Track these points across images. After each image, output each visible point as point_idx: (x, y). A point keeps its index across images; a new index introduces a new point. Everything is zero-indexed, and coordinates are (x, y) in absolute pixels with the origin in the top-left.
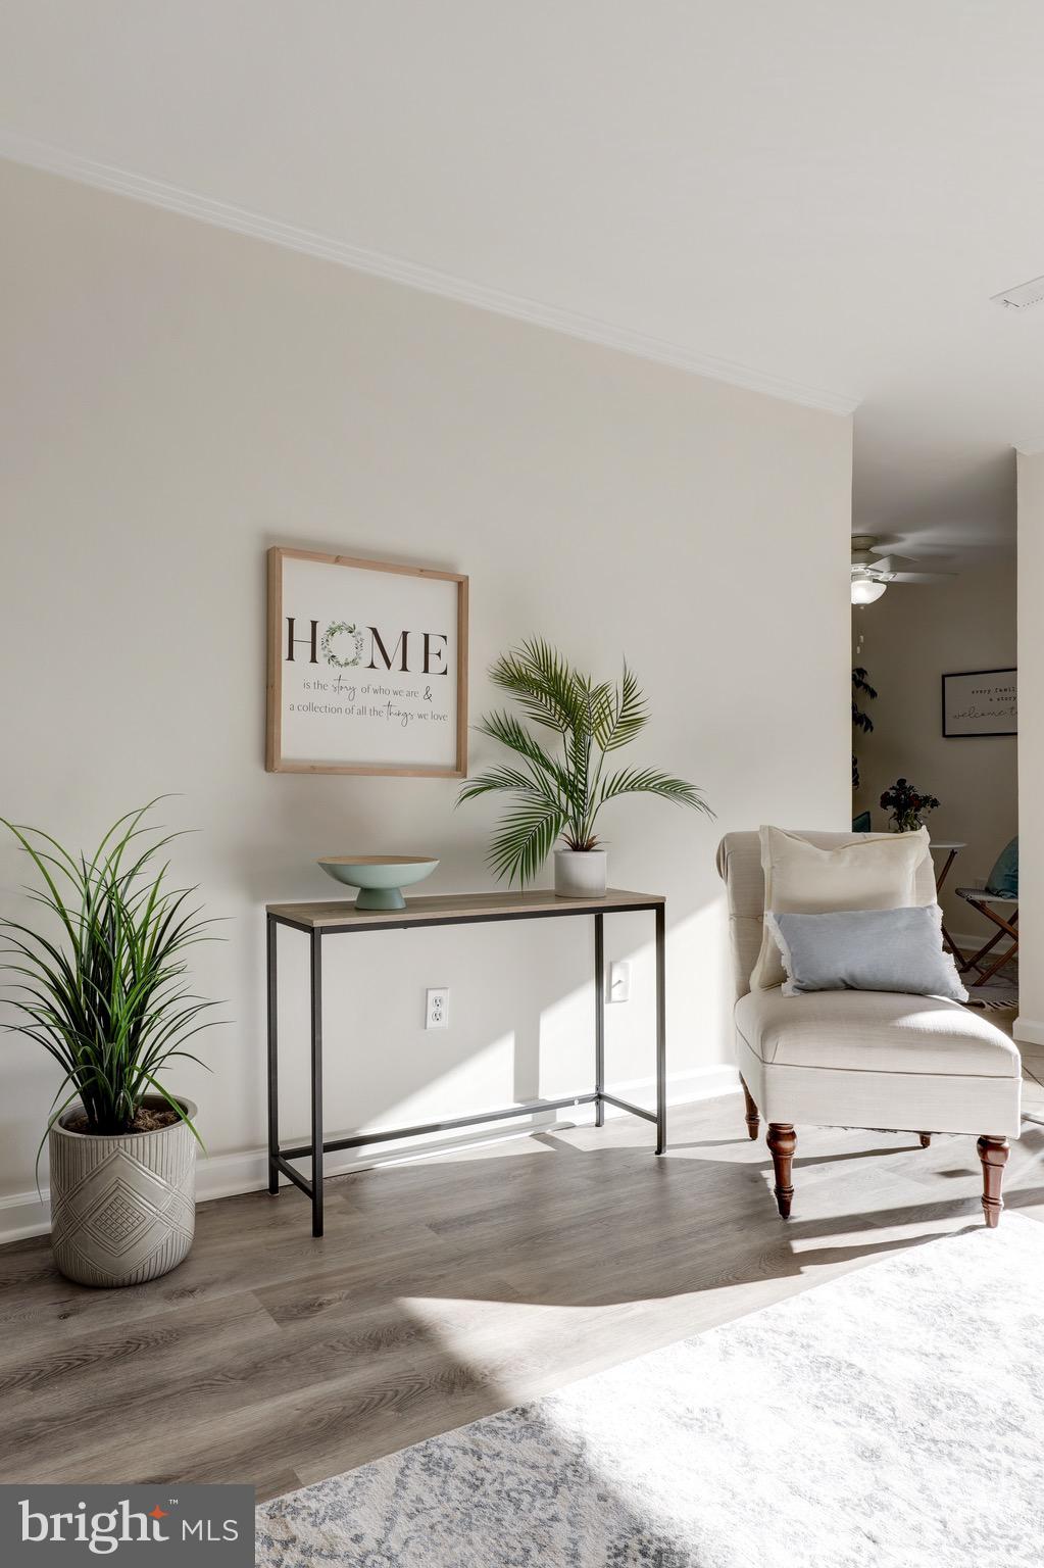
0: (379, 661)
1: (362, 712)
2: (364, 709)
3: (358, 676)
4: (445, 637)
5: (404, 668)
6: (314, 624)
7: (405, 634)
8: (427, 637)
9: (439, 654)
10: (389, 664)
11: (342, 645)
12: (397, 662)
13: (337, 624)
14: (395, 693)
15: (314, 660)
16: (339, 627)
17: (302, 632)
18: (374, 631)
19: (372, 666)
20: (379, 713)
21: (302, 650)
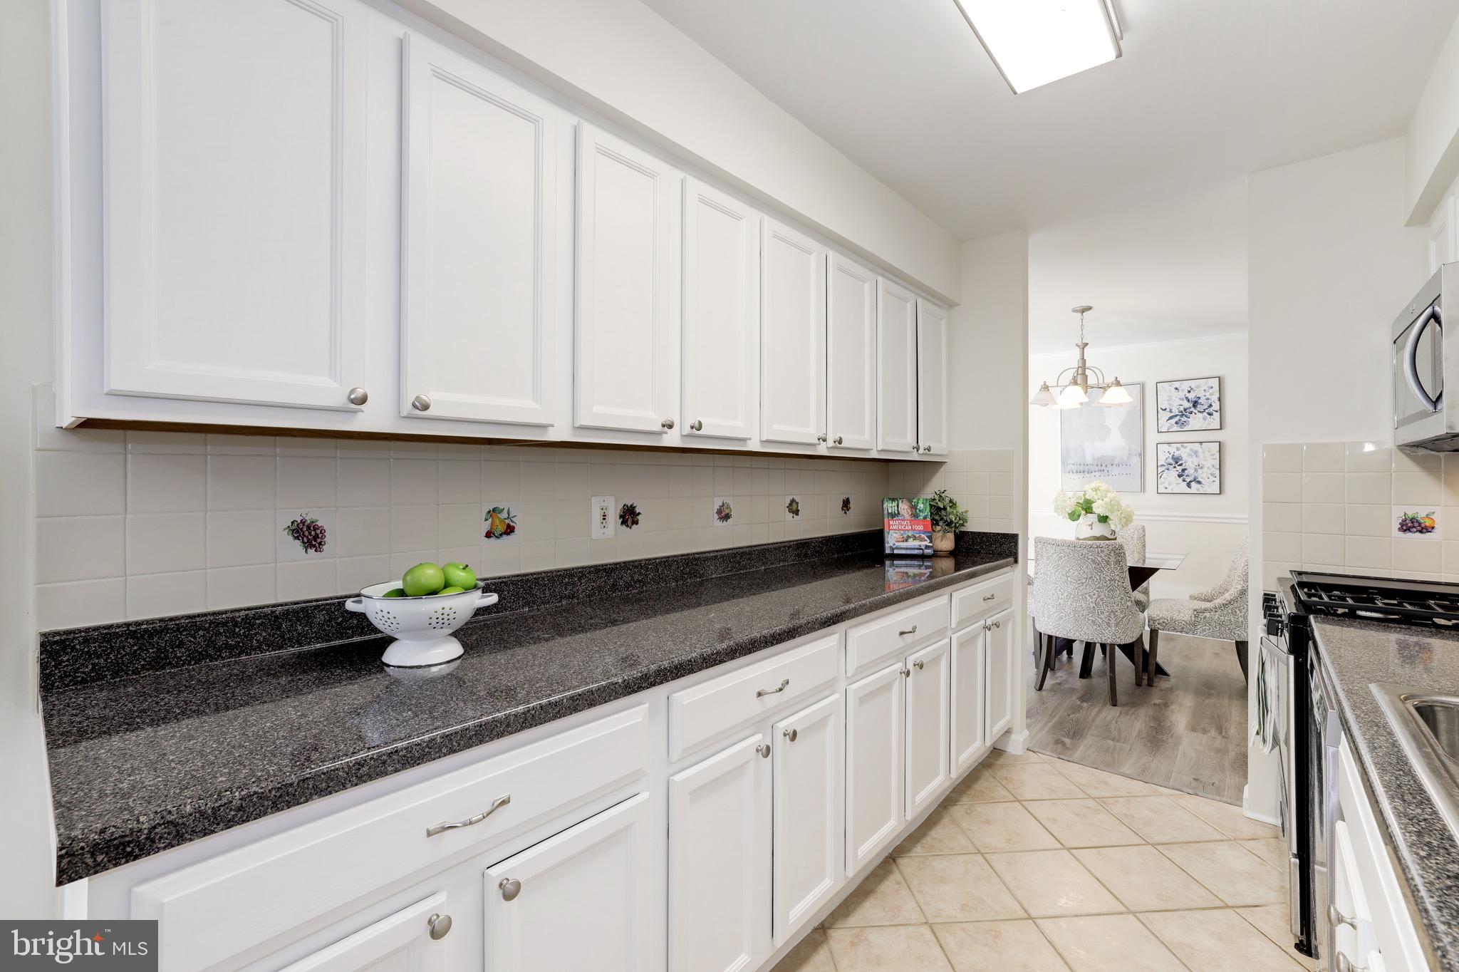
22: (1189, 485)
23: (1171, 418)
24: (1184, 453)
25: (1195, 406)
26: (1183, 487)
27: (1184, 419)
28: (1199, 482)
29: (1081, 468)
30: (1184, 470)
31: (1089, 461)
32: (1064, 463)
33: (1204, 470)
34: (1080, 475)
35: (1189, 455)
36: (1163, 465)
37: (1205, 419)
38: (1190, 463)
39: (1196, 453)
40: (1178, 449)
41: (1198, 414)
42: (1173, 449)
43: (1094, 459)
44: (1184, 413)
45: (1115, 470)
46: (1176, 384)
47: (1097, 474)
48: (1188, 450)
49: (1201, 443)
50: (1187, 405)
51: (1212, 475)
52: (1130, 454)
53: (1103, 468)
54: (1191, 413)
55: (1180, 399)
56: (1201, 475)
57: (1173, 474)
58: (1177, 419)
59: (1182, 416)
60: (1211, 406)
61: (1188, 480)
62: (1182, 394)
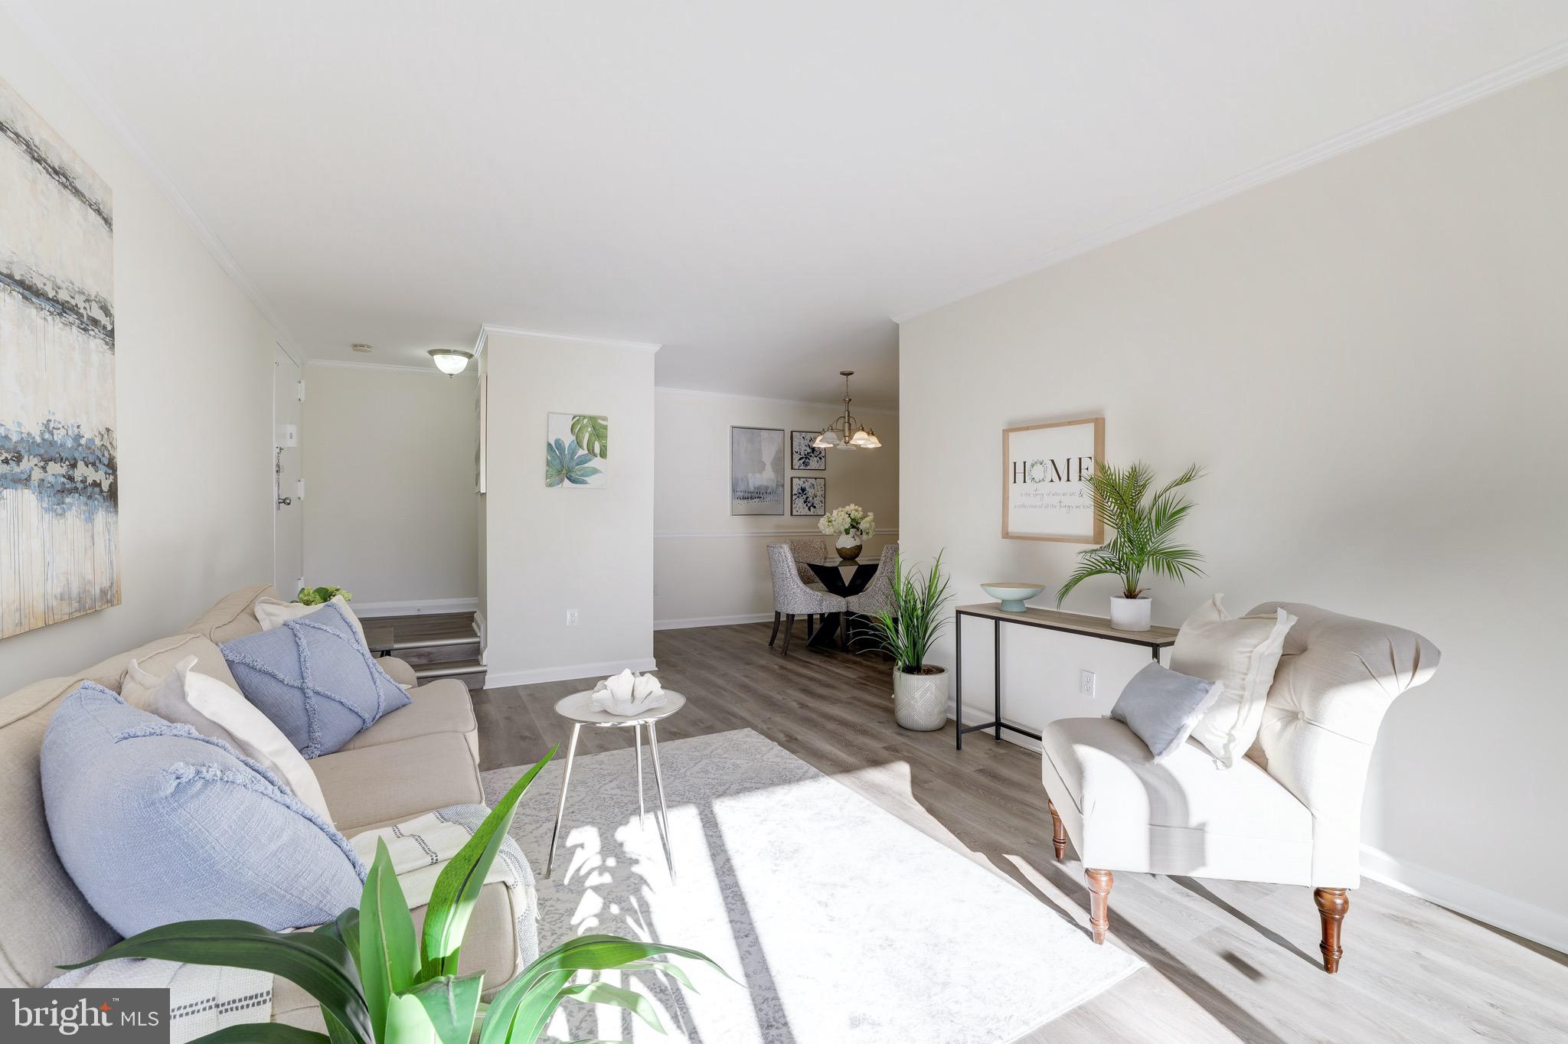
0: (1056, 478)
1: (1047, 506)
2: (1048, 505)
3: (1045, 487)
4: (1091, 458)
5: (1068, 480)
6: (1025, 463)
7: (1068, 460)
8: (1080, 459)
9: (1087, 469)
10: (1060, 479)
11: (1037, 472)
12: (1064, 477)
13: (1035, 460)
14: (1064, 495)
15: (1025, 482)
16: (1036, 463)
17: (1019, 469)
18: (1053, 461)
19: (1052, 481)
20: (1055, 507)
21: (1019, 477)
22: (809, 509)
23: (800, 459)
24: (807, 485)
25: (813, 453)
26: (806, 511)
27: (807, 460)
28: (815, 507)
29: (746, 495)
30: (807, 498)
31: (752, 489)
32: (734, 491)
33: (818, 498)
34: (745, 501)
35: (810, 487)
36: (796, 494)
37: (818, 462)
38: (810, 492)
39: (813, 485)
40: (804, 483)
41: (815, 459)
42: (801, 482)
43: (755, 488)
44: (807, 456)
45: (769, 498)
46: (804, 434)
47: (757, 500)
48: (809, 484)
49: (816, 479)
50: (809, 450)
51: (821, 501)
52: (777, 485)
53: (761, 495)
54: (811, 456)
55: (806, 446)
56: (817, 502)
57: (801, 500)
58: (803, 460)
59: (806, 458)
60: (820, 453)
61: (809, 505)
62: (807, 442)
